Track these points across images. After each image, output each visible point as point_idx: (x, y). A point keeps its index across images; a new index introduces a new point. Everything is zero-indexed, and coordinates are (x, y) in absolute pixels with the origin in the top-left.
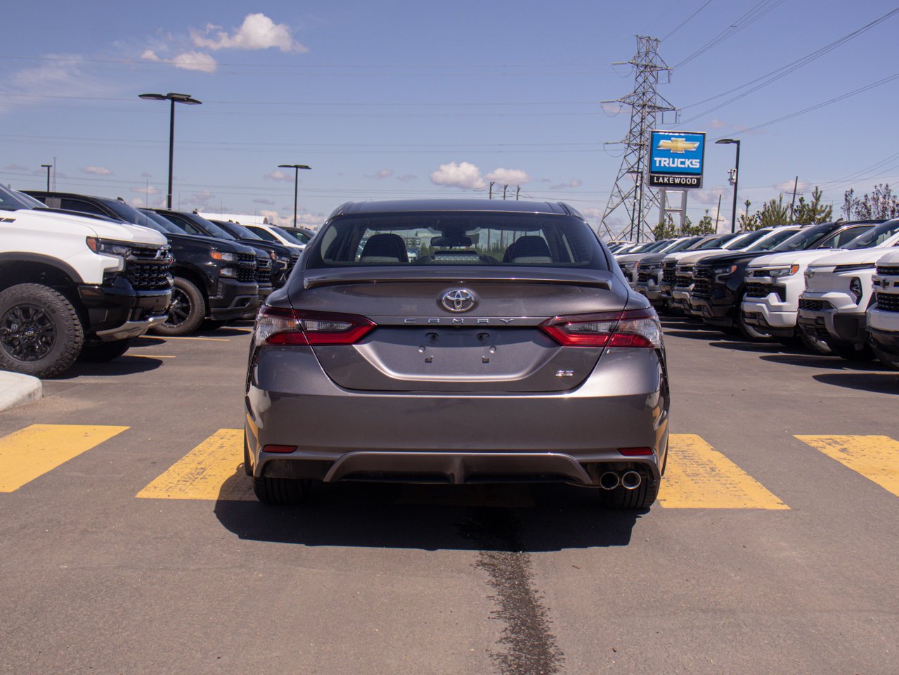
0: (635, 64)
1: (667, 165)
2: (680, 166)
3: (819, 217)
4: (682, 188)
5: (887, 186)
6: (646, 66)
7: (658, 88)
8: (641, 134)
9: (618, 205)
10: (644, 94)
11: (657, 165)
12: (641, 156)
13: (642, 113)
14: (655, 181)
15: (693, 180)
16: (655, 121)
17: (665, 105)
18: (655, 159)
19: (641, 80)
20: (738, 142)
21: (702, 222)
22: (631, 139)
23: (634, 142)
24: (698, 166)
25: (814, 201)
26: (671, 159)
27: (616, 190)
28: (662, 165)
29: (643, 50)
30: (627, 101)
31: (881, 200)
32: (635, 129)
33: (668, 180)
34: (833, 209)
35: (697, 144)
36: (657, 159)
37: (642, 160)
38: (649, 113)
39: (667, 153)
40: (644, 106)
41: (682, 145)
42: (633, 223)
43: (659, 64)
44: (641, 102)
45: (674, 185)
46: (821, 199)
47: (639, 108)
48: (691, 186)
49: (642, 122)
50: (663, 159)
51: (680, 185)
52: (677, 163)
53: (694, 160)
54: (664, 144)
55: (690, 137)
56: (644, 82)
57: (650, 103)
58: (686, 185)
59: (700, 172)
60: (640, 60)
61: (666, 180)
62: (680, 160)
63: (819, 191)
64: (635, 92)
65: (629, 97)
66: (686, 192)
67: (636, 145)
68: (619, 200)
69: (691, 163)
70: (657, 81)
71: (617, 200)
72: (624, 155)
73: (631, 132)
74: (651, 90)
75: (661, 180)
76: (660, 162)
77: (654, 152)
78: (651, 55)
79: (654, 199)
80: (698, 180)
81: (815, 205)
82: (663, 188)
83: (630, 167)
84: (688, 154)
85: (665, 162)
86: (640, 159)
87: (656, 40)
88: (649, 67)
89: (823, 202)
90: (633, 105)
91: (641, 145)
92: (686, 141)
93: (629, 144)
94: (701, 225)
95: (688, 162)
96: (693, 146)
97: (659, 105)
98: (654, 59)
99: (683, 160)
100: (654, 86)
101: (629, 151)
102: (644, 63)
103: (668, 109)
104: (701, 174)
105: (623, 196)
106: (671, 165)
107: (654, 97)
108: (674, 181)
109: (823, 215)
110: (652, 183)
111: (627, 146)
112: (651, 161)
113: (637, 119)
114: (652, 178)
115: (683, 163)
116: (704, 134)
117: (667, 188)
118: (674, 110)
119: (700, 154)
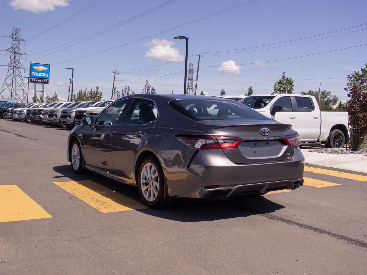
0: (11, 37)
1: (37, 75)
2: (41, 76)
3: (98, 96)
4: (42, 84)
5: (129, 87)
6: (16, 39)
7: (20, 47)
8: (14, 63)
9: (6, 88)
10: (15, 49)
11: (33, 75)
12: (14, 71)
13: (14, 55)
14: (32, 81)
15: (45, 81)
16: (19, 58)
17: (23, 53)
18: (32, 73)
19: (14, 43)
20: (73, 69)
21: (54, 96)
22: (10, 64)
23: (12, 65)
24: (47, 76)
25: (97, 90)
26: (38, 73)
27: (5, 83)
28: (35, 75)
29: (14, 33)
30: (9, 50)
31: (127, 91)
32: (12, 61)
33: (37, 80)
34: (102, 93)
35: (47, 68)
36: (33, 73)
37: (15, 72)
38: (17, 55)
39: (36, 71)
40: (15, 53)
41: (41, 68)
42: (11, 95)
43: (20, 38)
44: (14, 51)
45: (39, 82)
46: (99, 90)
47: (13, 53)
48: (45, 83)
49: (14, 58)
50: (35, 73)
51: (41, 82)
52: (40, 75)
53: (46, 74)
54: (35, 68)
55: (44, 65)
56: (15, 44)
57: (17, 52)
58: (43, 83)
59: (48, 78)
60: (13, 36)
61: (36, 80)
62: (41, 74)
63: (98, 87)
64: (11, 47)
65: (10, 49)
66: (44, 85)
67: (12, 67)
68: (6, 86)
69: (45, 75)
70: (19, 44)
71: (5, 86)
72: (8, 70)
73: (10, 62)
74: (17, 47)
75: (34, 80)
76: (34, 74)
77: (32, 70)
78: (17, 35)
79: (19, 86)
80: (48, 81)
81: (97, 92)
82: (35, 83)
83: (10, 74)
84: (44, 72)
85: (35, 74)
86: (14, 72)
87: (19, 29)
88: (17, 39)
89: (99, 91)
90: (11, 52)
91: (14, 67)
92: (43, 67)
93: (10, 66)
94: (54, 97)
95: (44, 75)
96: (46, 69)
97: (21, 53)
98: (19, 36)
99: (42, 74)
100: (19, 46)
101: (10, 69)
102: (15, 37)
103: (24, 55)
104: (49, 79)
105: (8, 85)
106: (38, 75)
107: (19, 50)
108: (39, 81)
109: (100, 95)
110: (31, 82)
111: (9, 67)
112: (31, 74)
113: (13, 57)
114: (31, 80)
115: (42, 75)
116: (49, 65)
117: (37, 83)
118: (26, 55)
119: (48, 72)
